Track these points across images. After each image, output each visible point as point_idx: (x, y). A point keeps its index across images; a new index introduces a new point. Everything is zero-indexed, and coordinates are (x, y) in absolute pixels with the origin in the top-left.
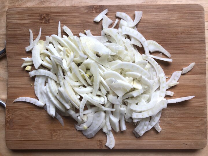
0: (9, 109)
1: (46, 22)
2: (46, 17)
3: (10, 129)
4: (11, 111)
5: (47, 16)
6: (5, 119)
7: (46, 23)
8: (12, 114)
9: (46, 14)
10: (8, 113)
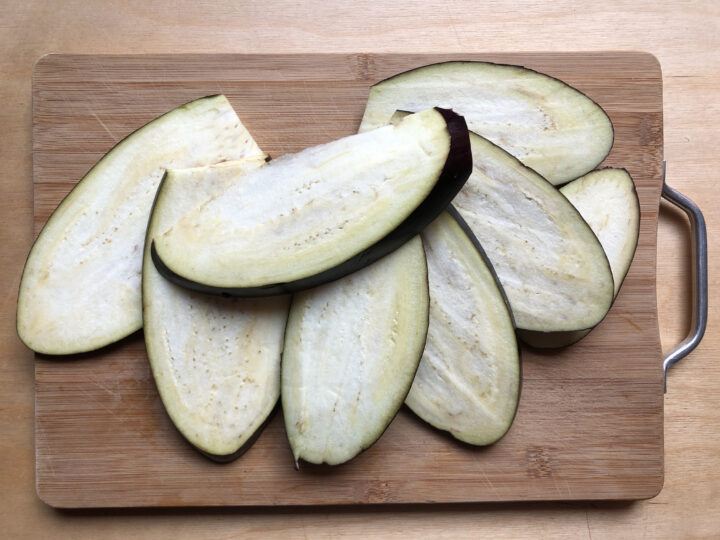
0: (652, 177)
1: (538, 450)
2: (536, 467)
3: (645, 114)
4: (646, 172)
5: (535, 470)
6: (662, 146)
7: (537, 447)
8: (643, 162)
9: (538, 477)
10: (653, 164)
